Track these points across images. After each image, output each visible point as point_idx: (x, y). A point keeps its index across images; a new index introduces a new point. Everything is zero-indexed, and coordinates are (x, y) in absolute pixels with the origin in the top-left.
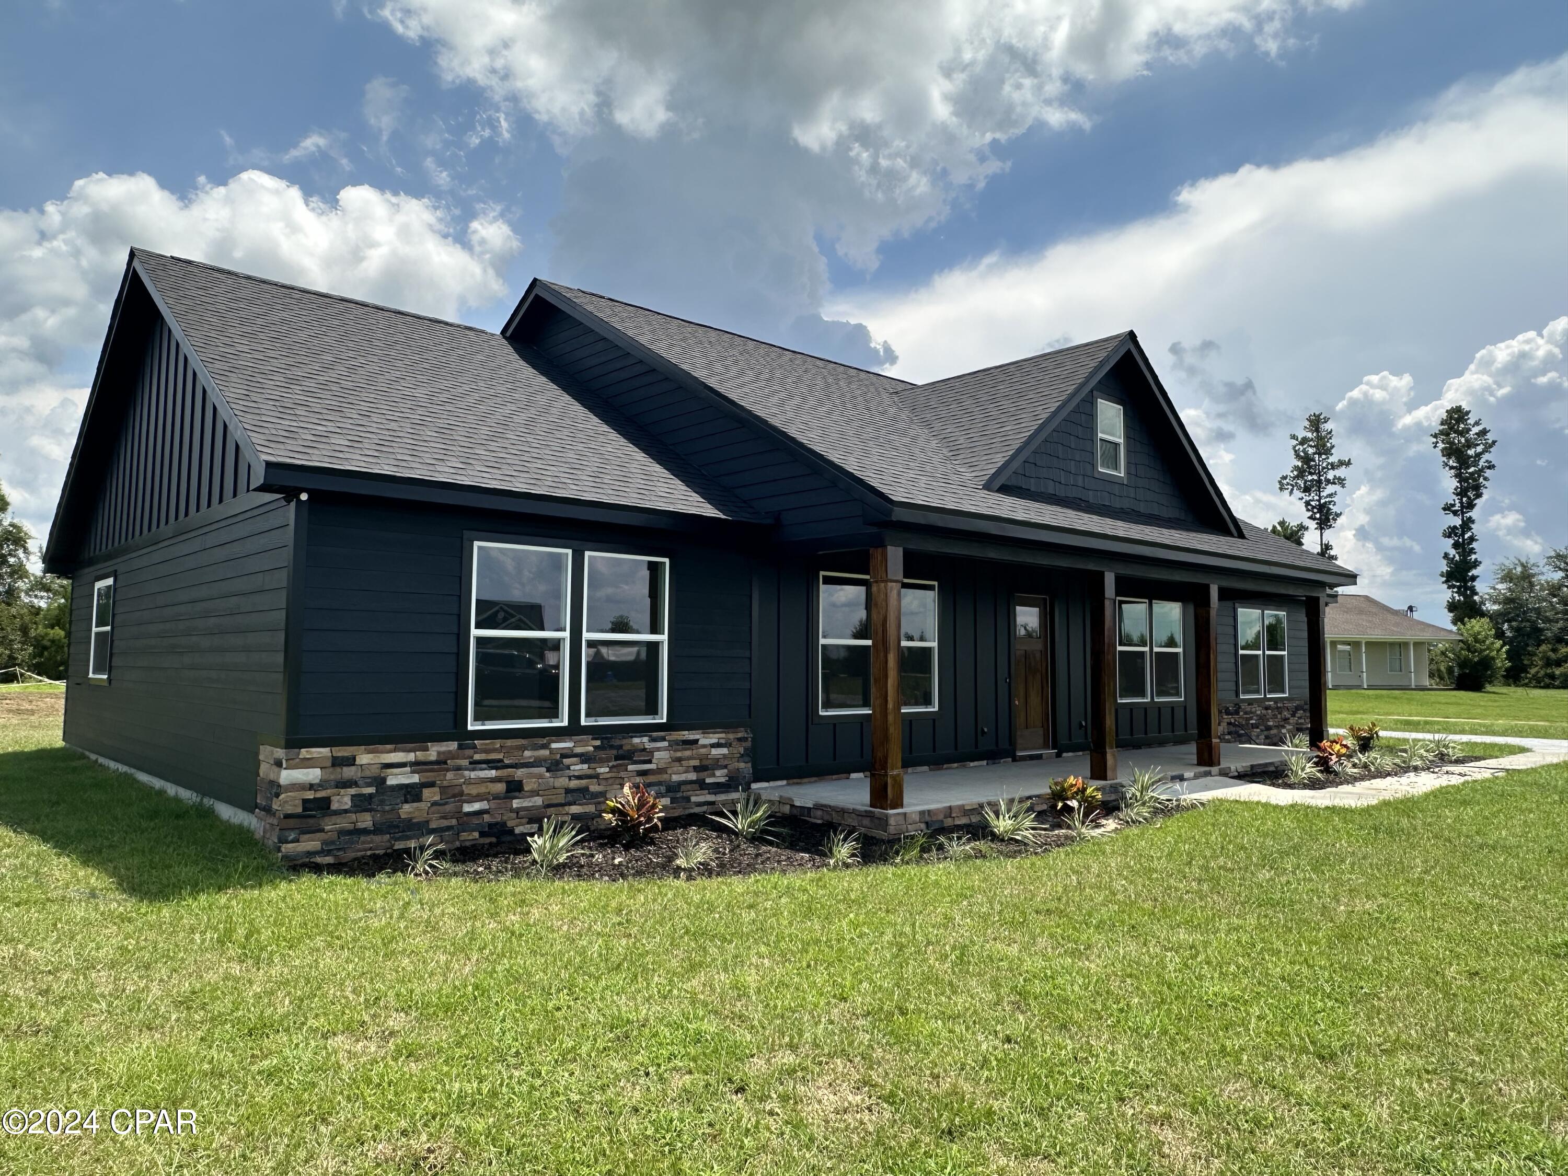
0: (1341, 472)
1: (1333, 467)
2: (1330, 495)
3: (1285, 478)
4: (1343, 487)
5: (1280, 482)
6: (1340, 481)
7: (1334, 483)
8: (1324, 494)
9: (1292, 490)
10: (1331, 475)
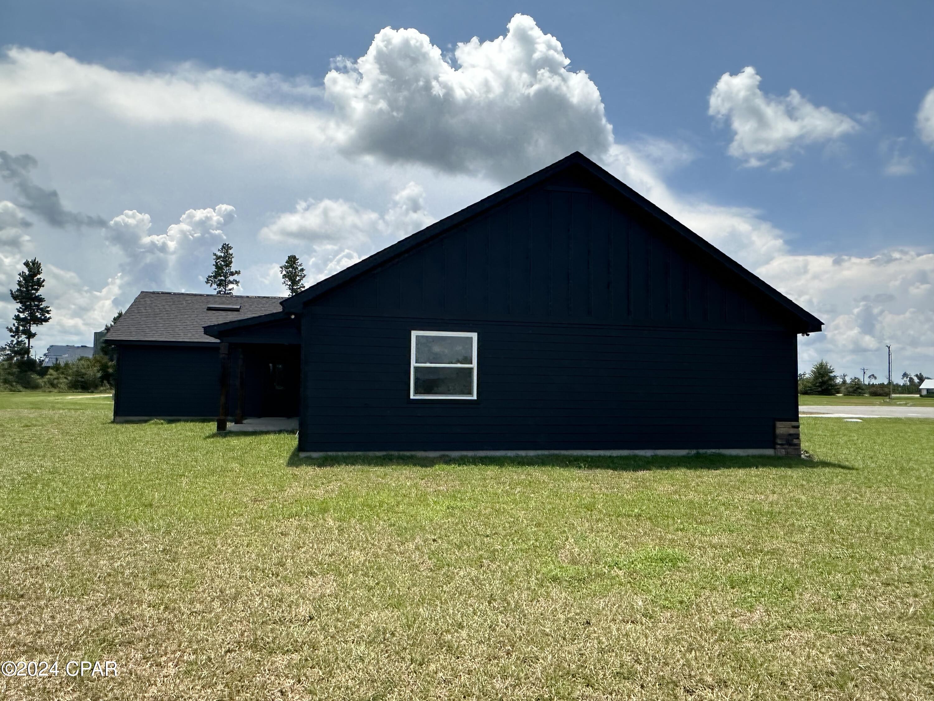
0: (236, 277)
1: (232, 274)
2: (230, 290)
3: (209, 277)
4: (238, 286)
5: (207, 279)
6: (237, 282)
7: (233, 283)
8: (227, 288)
9: (212, 284)
10: (231, 278)
